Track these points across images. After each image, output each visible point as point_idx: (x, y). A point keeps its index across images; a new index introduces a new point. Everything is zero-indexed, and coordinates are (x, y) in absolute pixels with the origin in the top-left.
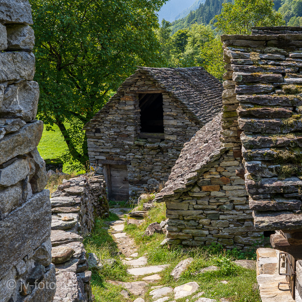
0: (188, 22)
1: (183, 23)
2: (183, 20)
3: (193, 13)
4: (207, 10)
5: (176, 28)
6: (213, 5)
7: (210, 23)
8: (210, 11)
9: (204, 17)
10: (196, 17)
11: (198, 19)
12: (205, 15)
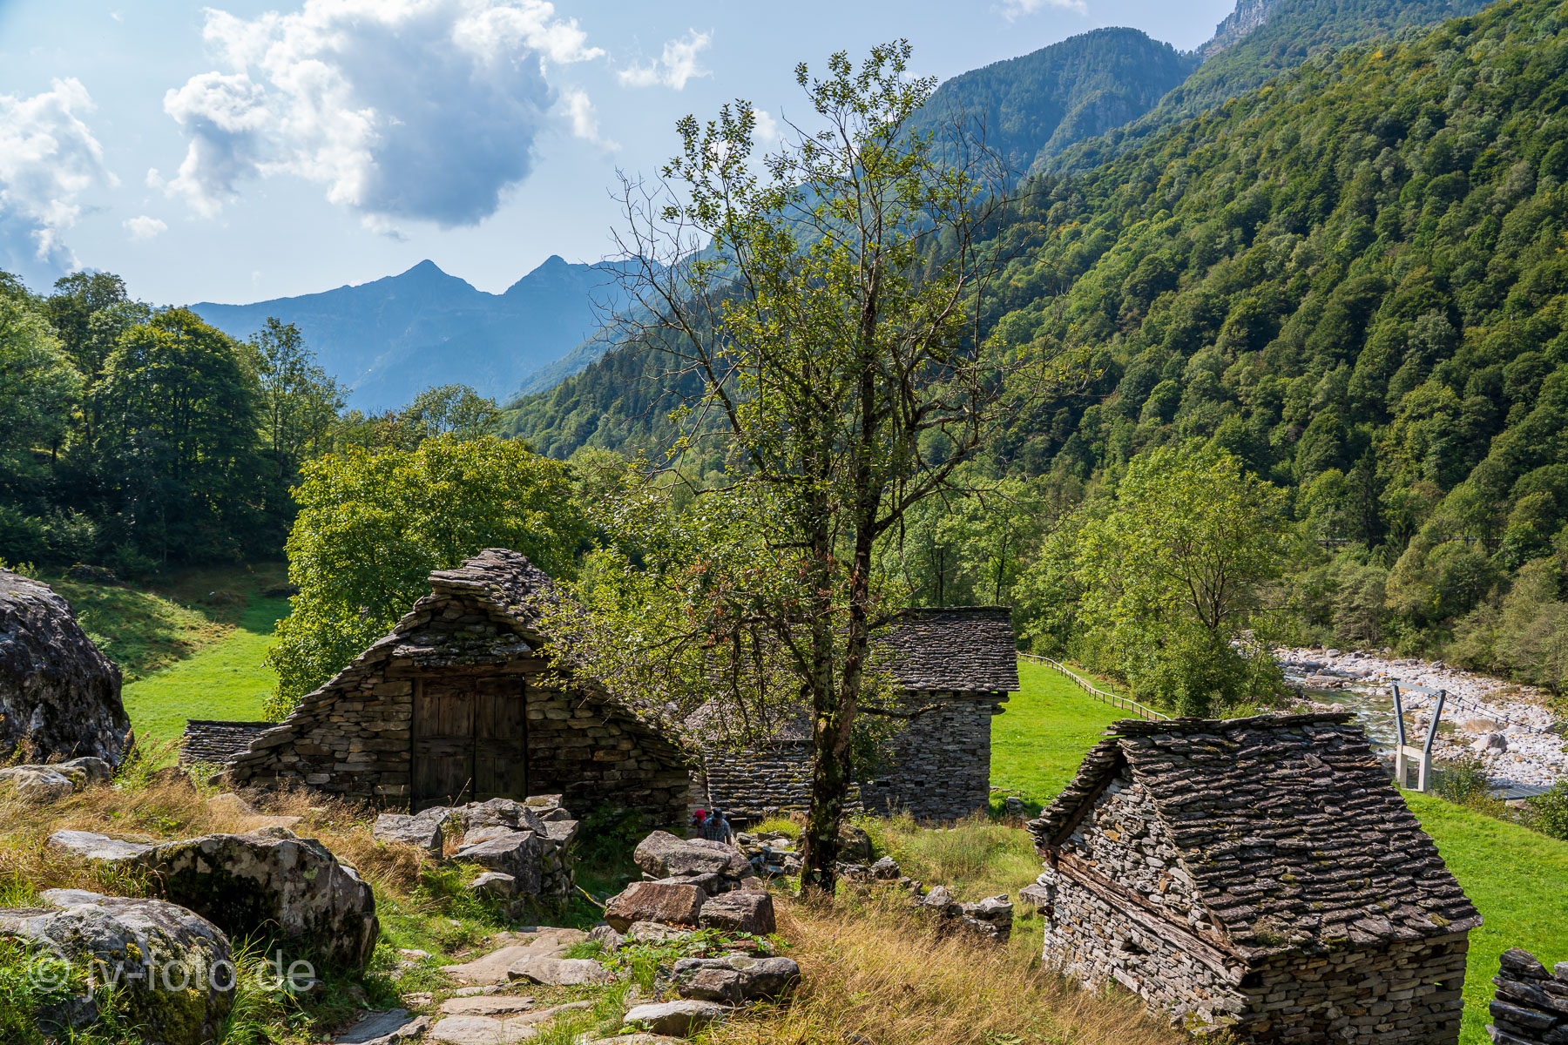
0: (558, 404)
1: (544, 405)
2: (544, 397)
3: (571, 382)
4: (605, 380)
5: (526, 415)
6: (621, 369)
7: (611, 410)
8: (612, 383)
9: (598, 395)
10: (577, 393)
11: (583, 398)
12: (600, 390)
